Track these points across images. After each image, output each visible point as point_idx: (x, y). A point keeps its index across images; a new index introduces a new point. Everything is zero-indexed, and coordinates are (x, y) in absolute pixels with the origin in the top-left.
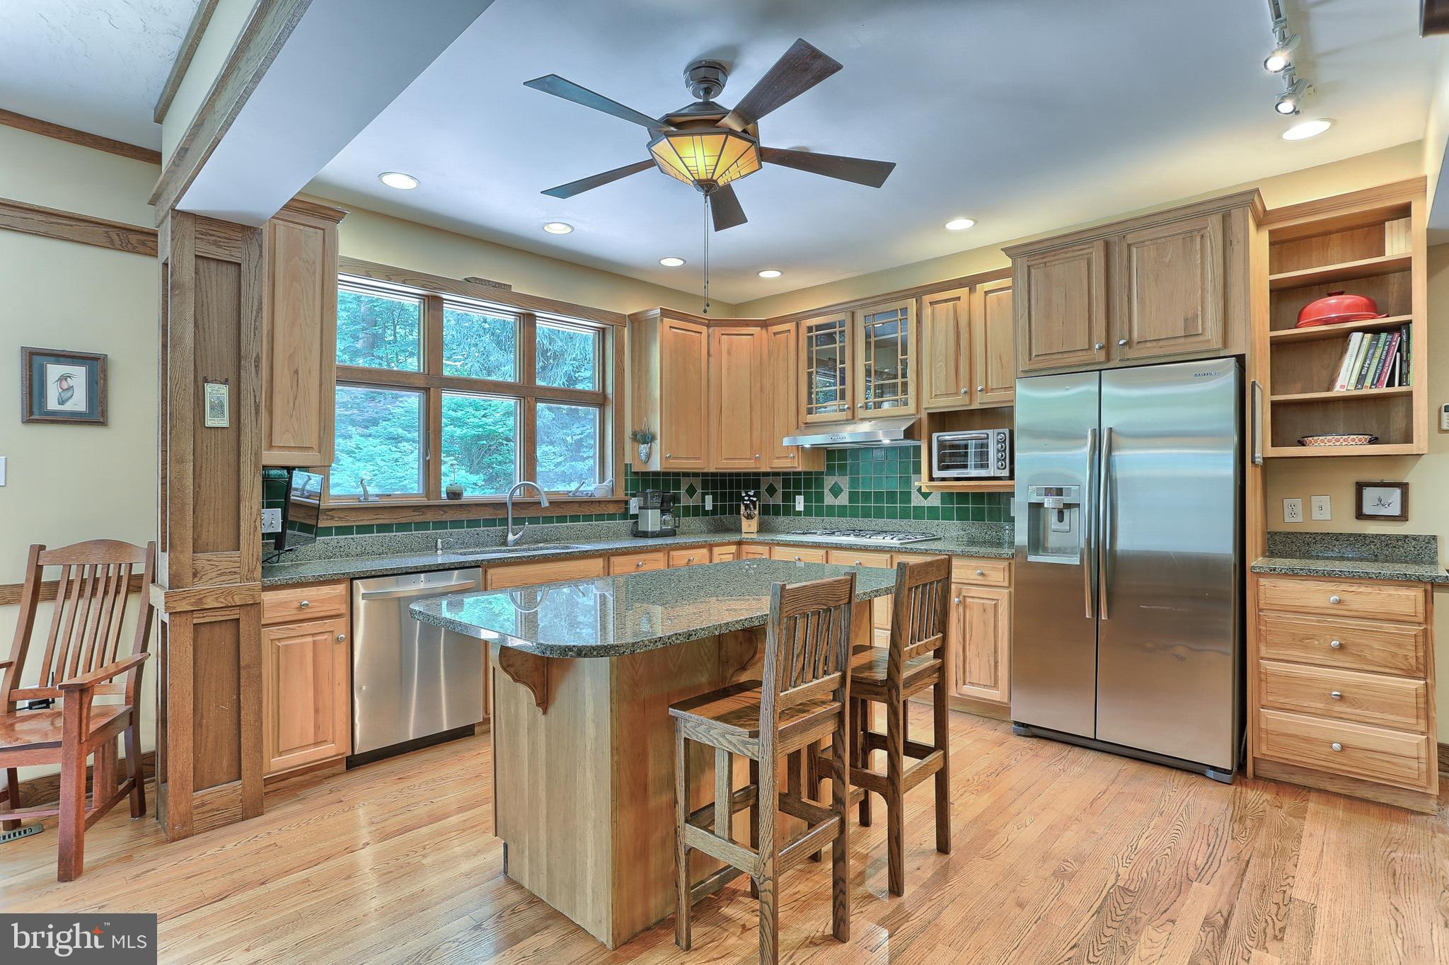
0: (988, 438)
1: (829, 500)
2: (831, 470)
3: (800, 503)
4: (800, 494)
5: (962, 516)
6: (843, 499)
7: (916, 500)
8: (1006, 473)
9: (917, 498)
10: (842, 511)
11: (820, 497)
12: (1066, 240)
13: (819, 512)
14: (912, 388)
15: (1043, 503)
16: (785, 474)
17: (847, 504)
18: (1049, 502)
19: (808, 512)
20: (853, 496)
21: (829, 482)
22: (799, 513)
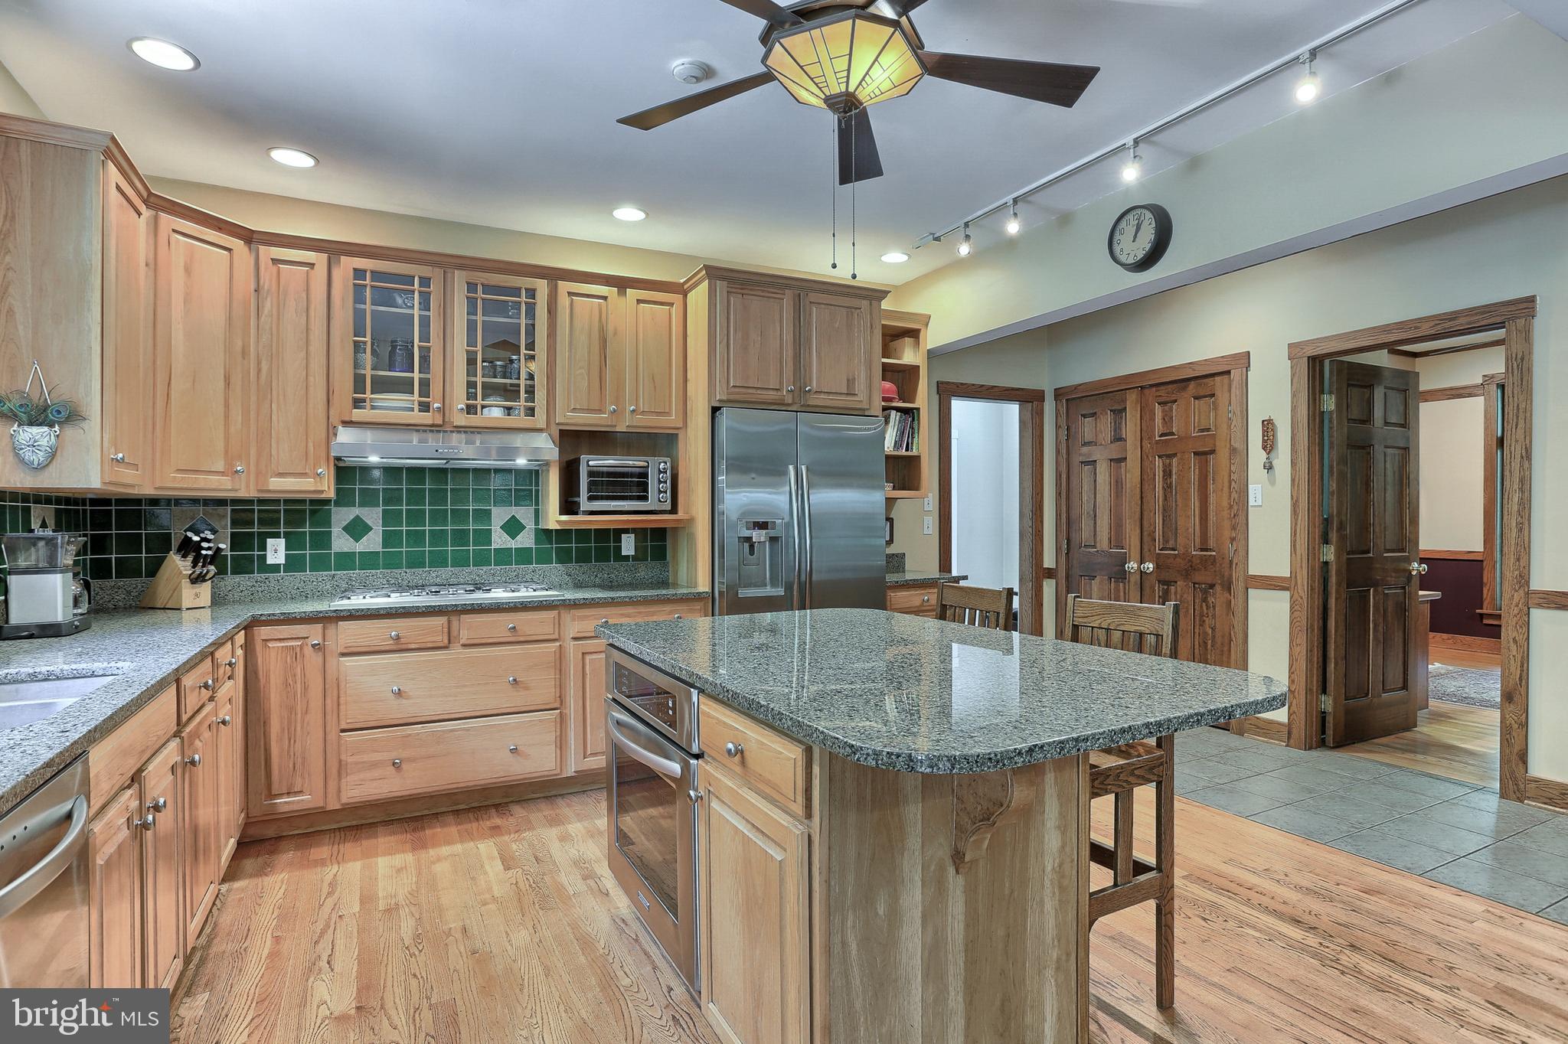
0: (648, 467)
1: (341, 543)
2: (344, 498)
3: (276, 551)
4: (277, 535)
5: (564, 557)
6: (373, 542)
7: (500, 540)
8: (668, 506)
9: (500, 538)
10: (369, 560)
11: (322, 540)
12: (762, 279)
13: (320, 563)
14: (540, 395)
15: (752, 537)
16: (235, 501)
17: (379, 549)
18: (758, 535)
19: (293, 564)
20: (389, 539)
21: (341, 516)
22: (275, 568)
